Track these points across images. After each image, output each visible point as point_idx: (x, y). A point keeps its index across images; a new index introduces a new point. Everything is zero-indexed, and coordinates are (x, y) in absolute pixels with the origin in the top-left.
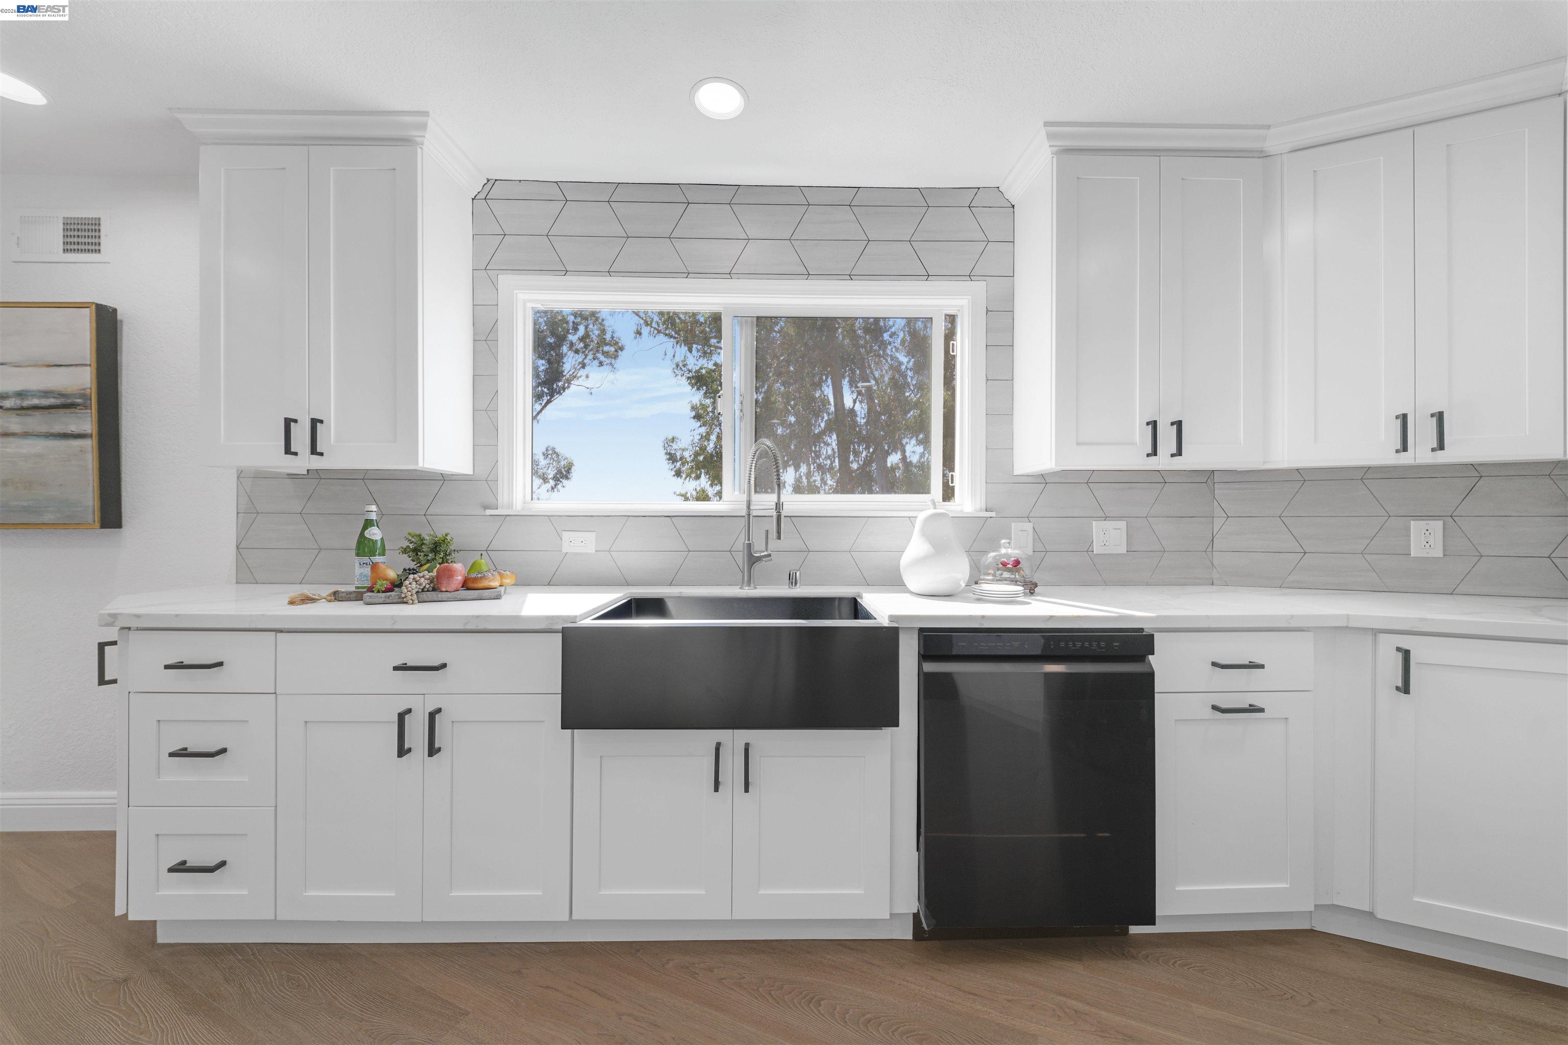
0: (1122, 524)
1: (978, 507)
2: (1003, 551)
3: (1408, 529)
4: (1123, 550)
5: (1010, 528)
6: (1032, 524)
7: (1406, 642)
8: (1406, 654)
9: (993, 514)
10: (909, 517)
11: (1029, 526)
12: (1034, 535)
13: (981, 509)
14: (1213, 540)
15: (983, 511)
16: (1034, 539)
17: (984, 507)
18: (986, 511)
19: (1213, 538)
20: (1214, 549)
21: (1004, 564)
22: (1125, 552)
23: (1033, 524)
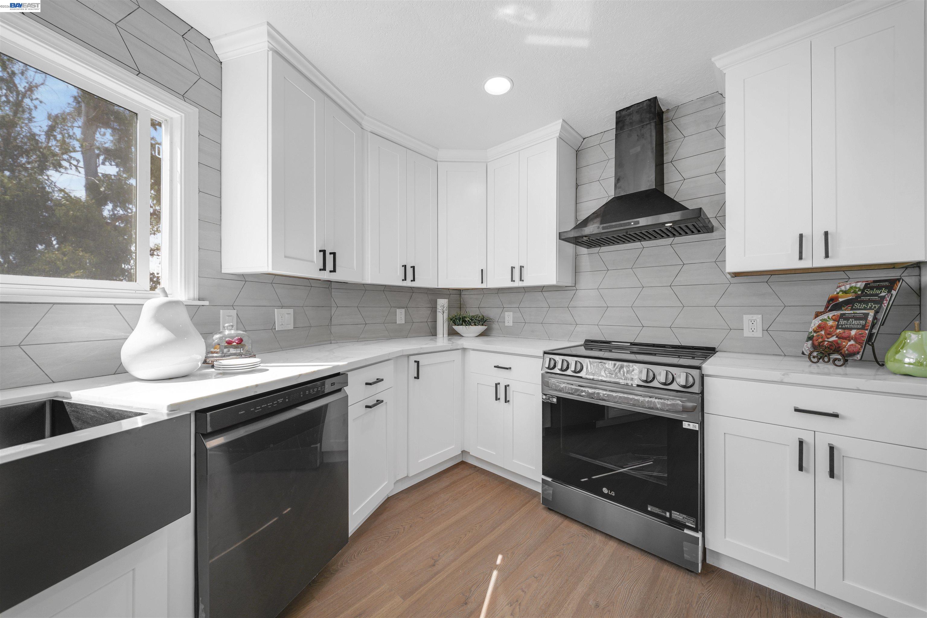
0: (291, 311)
1: (192, 296)
2: (227, 332)
3: (396, 312)
4: (291, 327)
5: (219, 314)
6: (235, 311)
7: (417, 358)
8: (418, 362)
9: (206, 303)
10: (115, 305)
11: (233, 313)
12: (237, 320)
13: (194, 298)
14: (331, 319)
15: (196, 300)
16: (237, 322)
17: (197, 296)
18: (199, 300)
19: (331, 318)
20: (332, 324)
21: (229, 343)
22: (293, 328)
23: (237, 311)
